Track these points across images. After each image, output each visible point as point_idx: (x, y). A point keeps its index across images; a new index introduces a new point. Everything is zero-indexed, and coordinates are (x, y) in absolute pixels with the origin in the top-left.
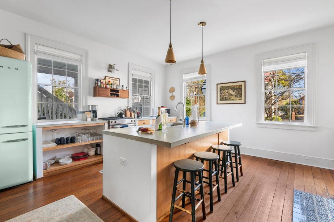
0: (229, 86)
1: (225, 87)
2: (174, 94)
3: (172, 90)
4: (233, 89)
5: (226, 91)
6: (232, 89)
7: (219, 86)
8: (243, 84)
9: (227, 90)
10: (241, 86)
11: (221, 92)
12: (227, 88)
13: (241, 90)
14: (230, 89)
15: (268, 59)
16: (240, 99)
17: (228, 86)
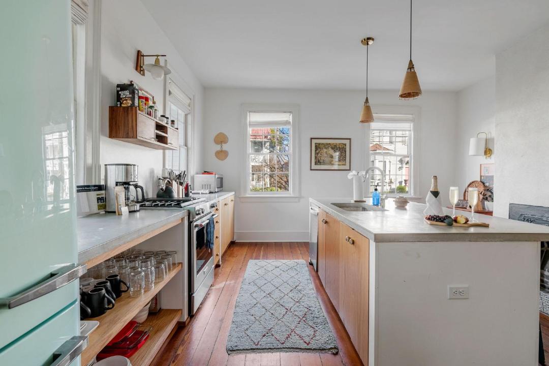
0: (330, 144)
1: (323, 144)
2: (225, 147)
3: (221, 139)
4: (335, 148)
5: (325, 150)
6: (332, 148)
7: (314, 141)
8: (347, 142)
9: (326, 148)
10: (345, 145)
11: (317, 151)
12: (327, 146)
13: (345, 151)
14: (330, 149)
15: (377, 113)
16: (344, 163)
17: (327, 144)
